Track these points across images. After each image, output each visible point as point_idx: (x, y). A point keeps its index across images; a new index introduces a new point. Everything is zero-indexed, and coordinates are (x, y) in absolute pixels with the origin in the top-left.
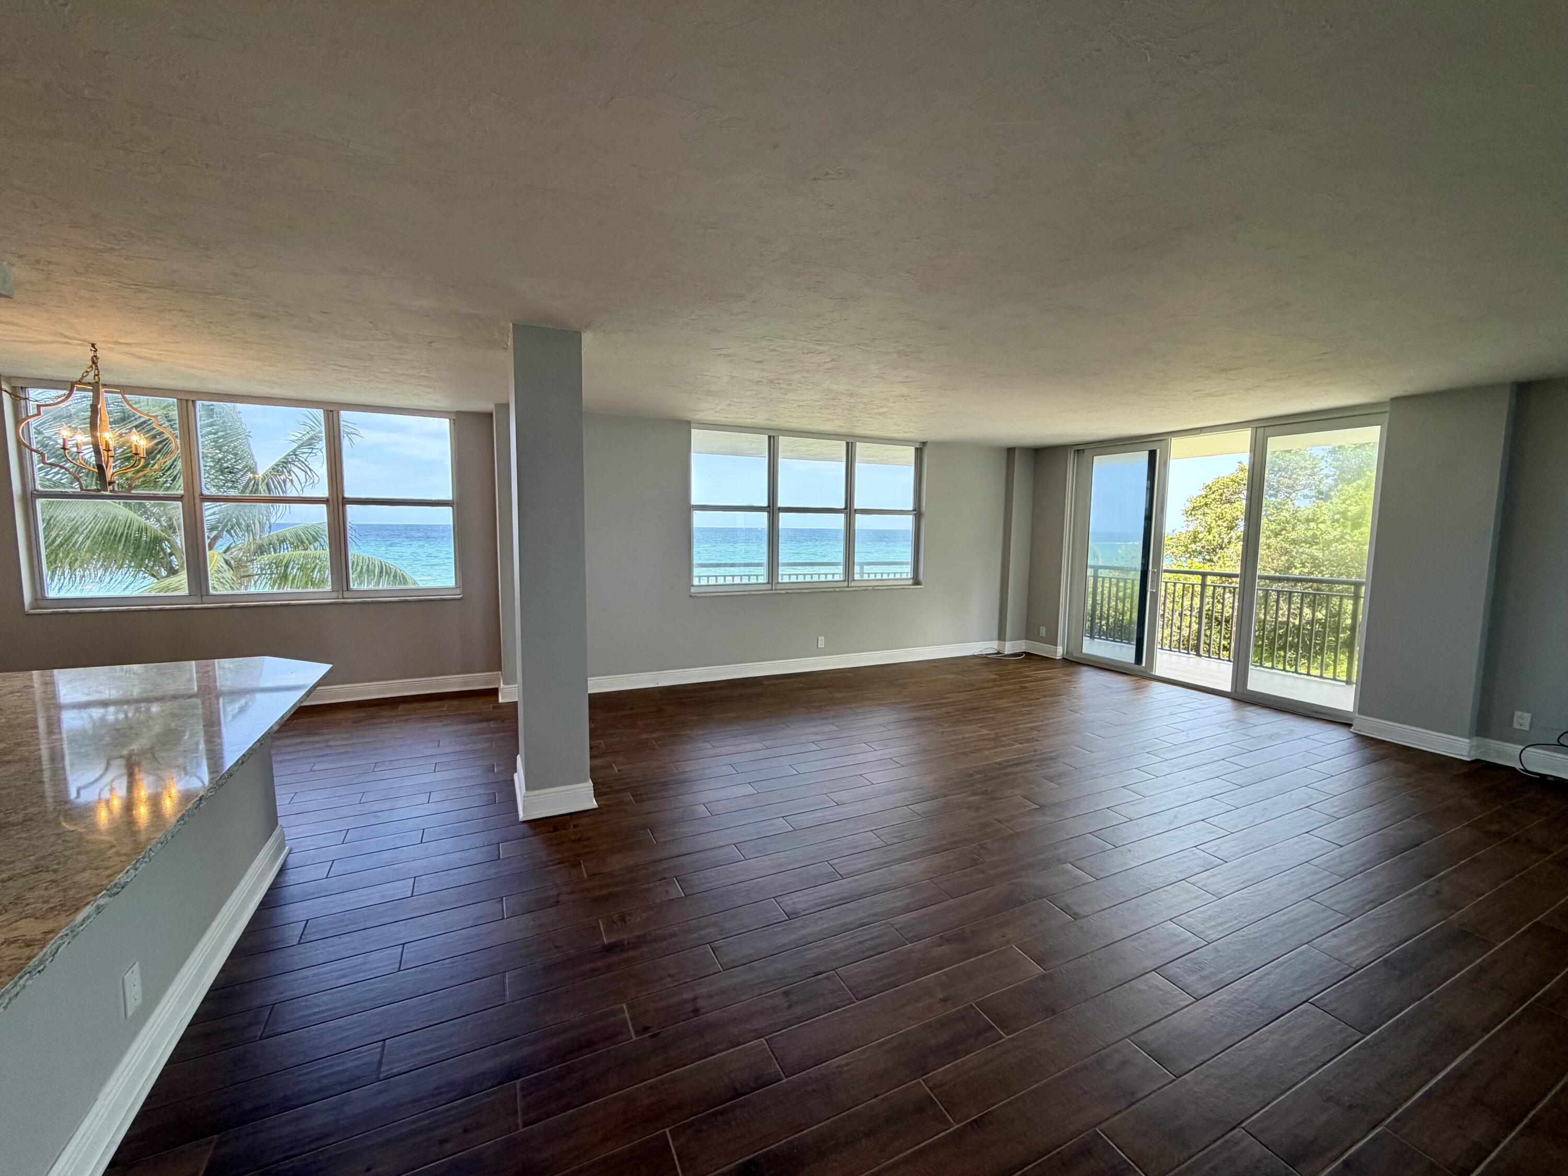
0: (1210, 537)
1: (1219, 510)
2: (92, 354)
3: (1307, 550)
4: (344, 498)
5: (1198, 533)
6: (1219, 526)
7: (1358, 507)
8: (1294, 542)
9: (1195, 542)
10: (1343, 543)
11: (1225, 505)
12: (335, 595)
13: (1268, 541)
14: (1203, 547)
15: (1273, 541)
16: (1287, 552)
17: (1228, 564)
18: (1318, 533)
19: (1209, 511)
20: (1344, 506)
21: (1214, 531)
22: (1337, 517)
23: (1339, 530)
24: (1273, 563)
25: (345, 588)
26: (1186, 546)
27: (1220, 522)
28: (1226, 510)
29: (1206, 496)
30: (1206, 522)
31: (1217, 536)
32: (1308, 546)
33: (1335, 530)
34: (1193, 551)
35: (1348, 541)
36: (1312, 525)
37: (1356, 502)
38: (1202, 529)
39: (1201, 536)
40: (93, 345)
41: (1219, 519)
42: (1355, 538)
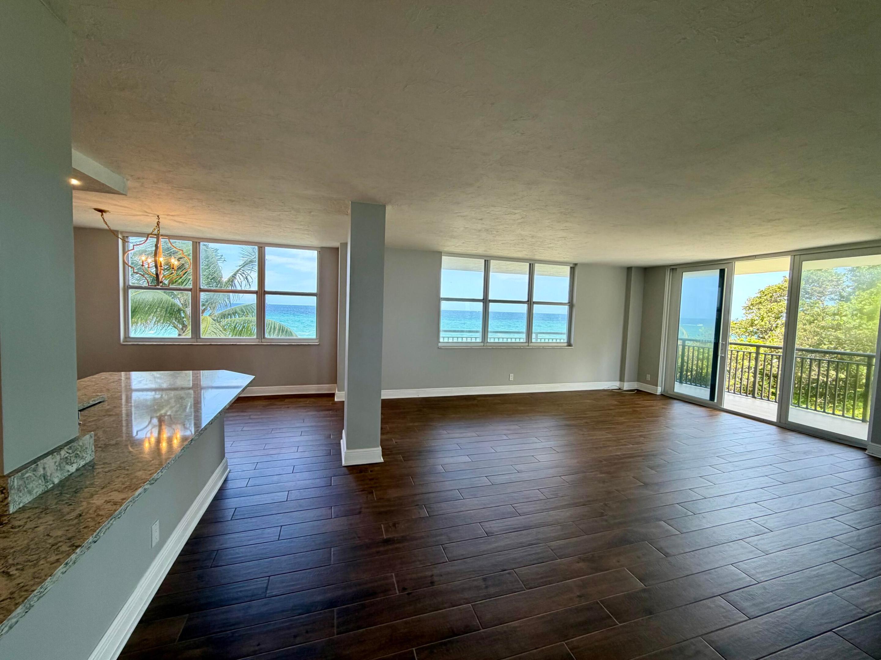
0: (763, 323)
1: (769, 306)
2: (157, 220)
3: (833, 333)
4: (264, 291)
5: (755, 321)
6: (769, 316)
7: (871, 306)
8: (823, 327)
9: (752, 326)
10: (861, 330)
11: (774, 304)
12: (257, 340)
13: (804, 327)
14: (758, 329)
15: (808, 327)
16: (817, 334)
17: (775, 340)
18: (842, 323)
19: (762, 307)
20: (861, 305)
21: (765, 319)
22: (855, 312)
23: (858, 321)
24: (808, 340)
25: (263, 337)
26: (746, 329)
27: (770, 314)
28: (774, 306)
29: (760, 297)
30: (760, 314)
31: (768, 323)
32: (834, 330)
33: (854, 321)
34: (751, 332)
35: (865, 329)
36: (837, 317)
37: (870, 303)
38: (757, 318)
39: (756, 322)
40: (158, 216)
41: (769, 312)
42: (870, 327)
